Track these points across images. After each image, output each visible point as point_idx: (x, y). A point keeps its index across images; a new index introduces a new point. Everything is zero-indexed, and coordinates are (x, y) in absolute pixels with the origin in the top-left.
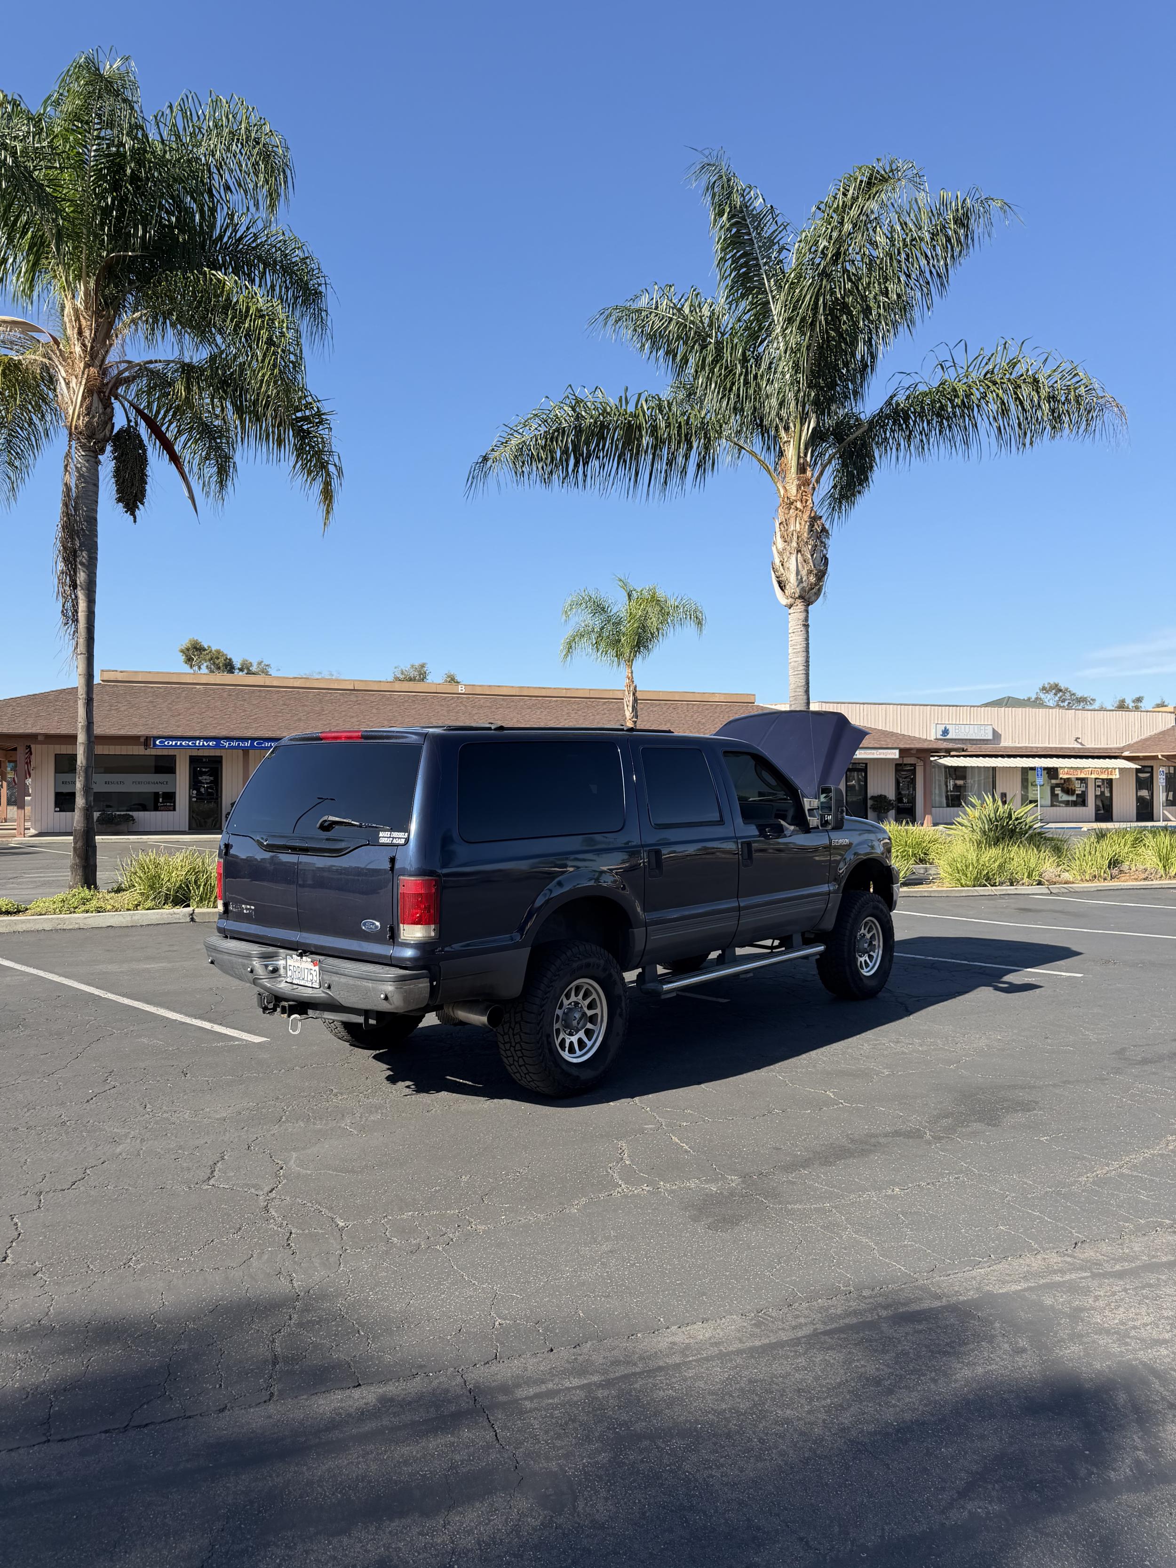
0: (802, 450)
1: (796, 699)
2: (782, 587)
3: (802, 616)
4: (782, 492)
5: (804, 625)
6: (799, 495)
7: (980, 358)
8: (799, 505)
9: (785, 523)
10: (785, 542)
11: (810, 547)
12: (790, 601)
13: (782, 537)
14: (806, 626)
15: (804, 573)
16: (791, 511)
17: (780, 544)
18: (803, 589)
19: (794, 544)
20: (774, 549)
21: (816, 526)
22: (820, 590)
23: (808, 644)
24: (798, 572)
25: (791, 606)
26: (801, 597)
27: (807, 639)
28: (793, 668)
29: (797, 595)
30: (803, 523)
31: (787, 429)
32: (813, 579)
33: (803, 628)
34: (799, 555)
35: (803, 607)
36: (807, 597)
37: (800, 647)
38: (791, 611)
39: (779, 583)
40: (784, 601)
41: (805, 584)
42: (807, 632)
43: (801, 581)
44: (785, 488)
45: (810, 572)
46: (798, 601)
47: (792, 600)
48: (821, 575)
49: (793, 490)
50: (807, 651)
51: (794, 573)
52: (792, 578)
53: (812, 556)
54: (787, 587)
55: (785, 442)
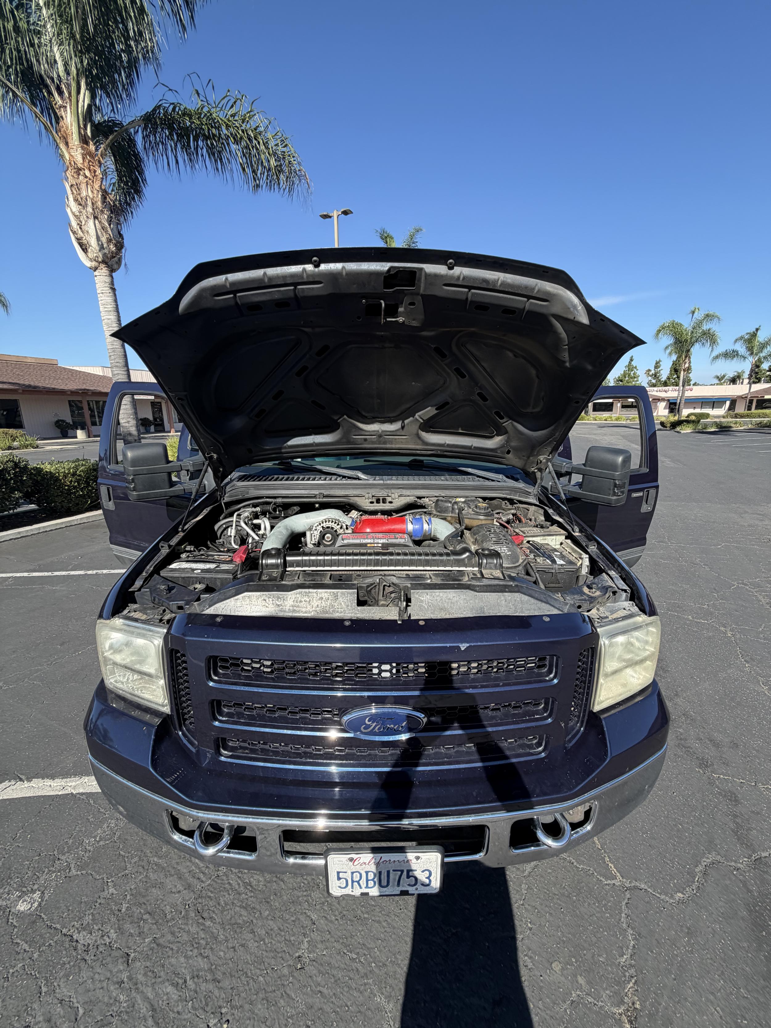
0: (81, 123)
1: (114, 351)
2: (85, 250)
3: (108, 279)
4: (67, 156)
5: (111, 288)
6: (86, 164)
7: (226, 99)
8: (87, 173)
9: (76, 187)
10: (80, 204)
11: (106, 217)
12: (94, 264)
13: (76, 200)
14: (114, 290)
15: (104, 239)
16: (81, 178)
17: (73, 207)
18: (104, 255)
19: (90, 209)
20: (68, 211)
21: (108, 199)
22: (120, 260)
23: (117, 305)
24: (98, 238)
25: (96, 269)
26: (104, 262)
27: (116, 301)
28: (107, 324)
29: (100, 260)
30: (95, 192)
31: (61, 93)
32: (113, 248)
33: (110, 291)
34: (97, 222)
35: (107, 272)
36: (109, 263)
37: (111, 307)
38: (96, 273)
39: (81, 245)
40: (88, 264)
41: (106, 251)
42: (115, 295)
43: (102, 248)
44: (69, 153)
45: (109, 241)
46: (102, 266)
47: (97, 264)
48: (120, 246)
49: (79, 159)
50: (118, 311)
51: (95, 237)
52: (93, 242)
53: (110, 225)
54: (89, 250)
55: (60, 107)
